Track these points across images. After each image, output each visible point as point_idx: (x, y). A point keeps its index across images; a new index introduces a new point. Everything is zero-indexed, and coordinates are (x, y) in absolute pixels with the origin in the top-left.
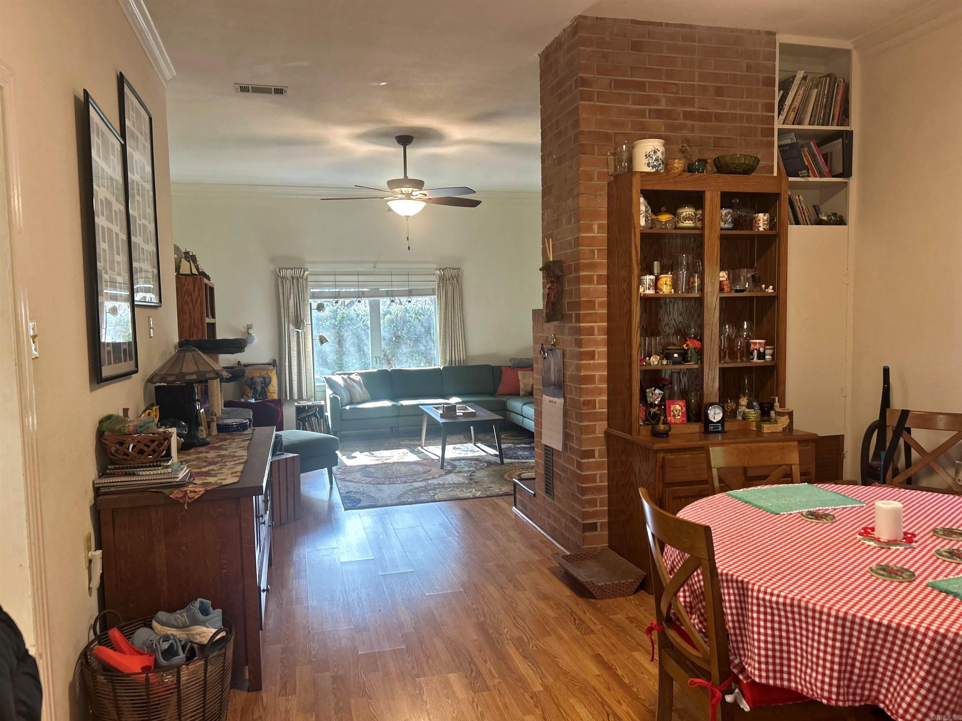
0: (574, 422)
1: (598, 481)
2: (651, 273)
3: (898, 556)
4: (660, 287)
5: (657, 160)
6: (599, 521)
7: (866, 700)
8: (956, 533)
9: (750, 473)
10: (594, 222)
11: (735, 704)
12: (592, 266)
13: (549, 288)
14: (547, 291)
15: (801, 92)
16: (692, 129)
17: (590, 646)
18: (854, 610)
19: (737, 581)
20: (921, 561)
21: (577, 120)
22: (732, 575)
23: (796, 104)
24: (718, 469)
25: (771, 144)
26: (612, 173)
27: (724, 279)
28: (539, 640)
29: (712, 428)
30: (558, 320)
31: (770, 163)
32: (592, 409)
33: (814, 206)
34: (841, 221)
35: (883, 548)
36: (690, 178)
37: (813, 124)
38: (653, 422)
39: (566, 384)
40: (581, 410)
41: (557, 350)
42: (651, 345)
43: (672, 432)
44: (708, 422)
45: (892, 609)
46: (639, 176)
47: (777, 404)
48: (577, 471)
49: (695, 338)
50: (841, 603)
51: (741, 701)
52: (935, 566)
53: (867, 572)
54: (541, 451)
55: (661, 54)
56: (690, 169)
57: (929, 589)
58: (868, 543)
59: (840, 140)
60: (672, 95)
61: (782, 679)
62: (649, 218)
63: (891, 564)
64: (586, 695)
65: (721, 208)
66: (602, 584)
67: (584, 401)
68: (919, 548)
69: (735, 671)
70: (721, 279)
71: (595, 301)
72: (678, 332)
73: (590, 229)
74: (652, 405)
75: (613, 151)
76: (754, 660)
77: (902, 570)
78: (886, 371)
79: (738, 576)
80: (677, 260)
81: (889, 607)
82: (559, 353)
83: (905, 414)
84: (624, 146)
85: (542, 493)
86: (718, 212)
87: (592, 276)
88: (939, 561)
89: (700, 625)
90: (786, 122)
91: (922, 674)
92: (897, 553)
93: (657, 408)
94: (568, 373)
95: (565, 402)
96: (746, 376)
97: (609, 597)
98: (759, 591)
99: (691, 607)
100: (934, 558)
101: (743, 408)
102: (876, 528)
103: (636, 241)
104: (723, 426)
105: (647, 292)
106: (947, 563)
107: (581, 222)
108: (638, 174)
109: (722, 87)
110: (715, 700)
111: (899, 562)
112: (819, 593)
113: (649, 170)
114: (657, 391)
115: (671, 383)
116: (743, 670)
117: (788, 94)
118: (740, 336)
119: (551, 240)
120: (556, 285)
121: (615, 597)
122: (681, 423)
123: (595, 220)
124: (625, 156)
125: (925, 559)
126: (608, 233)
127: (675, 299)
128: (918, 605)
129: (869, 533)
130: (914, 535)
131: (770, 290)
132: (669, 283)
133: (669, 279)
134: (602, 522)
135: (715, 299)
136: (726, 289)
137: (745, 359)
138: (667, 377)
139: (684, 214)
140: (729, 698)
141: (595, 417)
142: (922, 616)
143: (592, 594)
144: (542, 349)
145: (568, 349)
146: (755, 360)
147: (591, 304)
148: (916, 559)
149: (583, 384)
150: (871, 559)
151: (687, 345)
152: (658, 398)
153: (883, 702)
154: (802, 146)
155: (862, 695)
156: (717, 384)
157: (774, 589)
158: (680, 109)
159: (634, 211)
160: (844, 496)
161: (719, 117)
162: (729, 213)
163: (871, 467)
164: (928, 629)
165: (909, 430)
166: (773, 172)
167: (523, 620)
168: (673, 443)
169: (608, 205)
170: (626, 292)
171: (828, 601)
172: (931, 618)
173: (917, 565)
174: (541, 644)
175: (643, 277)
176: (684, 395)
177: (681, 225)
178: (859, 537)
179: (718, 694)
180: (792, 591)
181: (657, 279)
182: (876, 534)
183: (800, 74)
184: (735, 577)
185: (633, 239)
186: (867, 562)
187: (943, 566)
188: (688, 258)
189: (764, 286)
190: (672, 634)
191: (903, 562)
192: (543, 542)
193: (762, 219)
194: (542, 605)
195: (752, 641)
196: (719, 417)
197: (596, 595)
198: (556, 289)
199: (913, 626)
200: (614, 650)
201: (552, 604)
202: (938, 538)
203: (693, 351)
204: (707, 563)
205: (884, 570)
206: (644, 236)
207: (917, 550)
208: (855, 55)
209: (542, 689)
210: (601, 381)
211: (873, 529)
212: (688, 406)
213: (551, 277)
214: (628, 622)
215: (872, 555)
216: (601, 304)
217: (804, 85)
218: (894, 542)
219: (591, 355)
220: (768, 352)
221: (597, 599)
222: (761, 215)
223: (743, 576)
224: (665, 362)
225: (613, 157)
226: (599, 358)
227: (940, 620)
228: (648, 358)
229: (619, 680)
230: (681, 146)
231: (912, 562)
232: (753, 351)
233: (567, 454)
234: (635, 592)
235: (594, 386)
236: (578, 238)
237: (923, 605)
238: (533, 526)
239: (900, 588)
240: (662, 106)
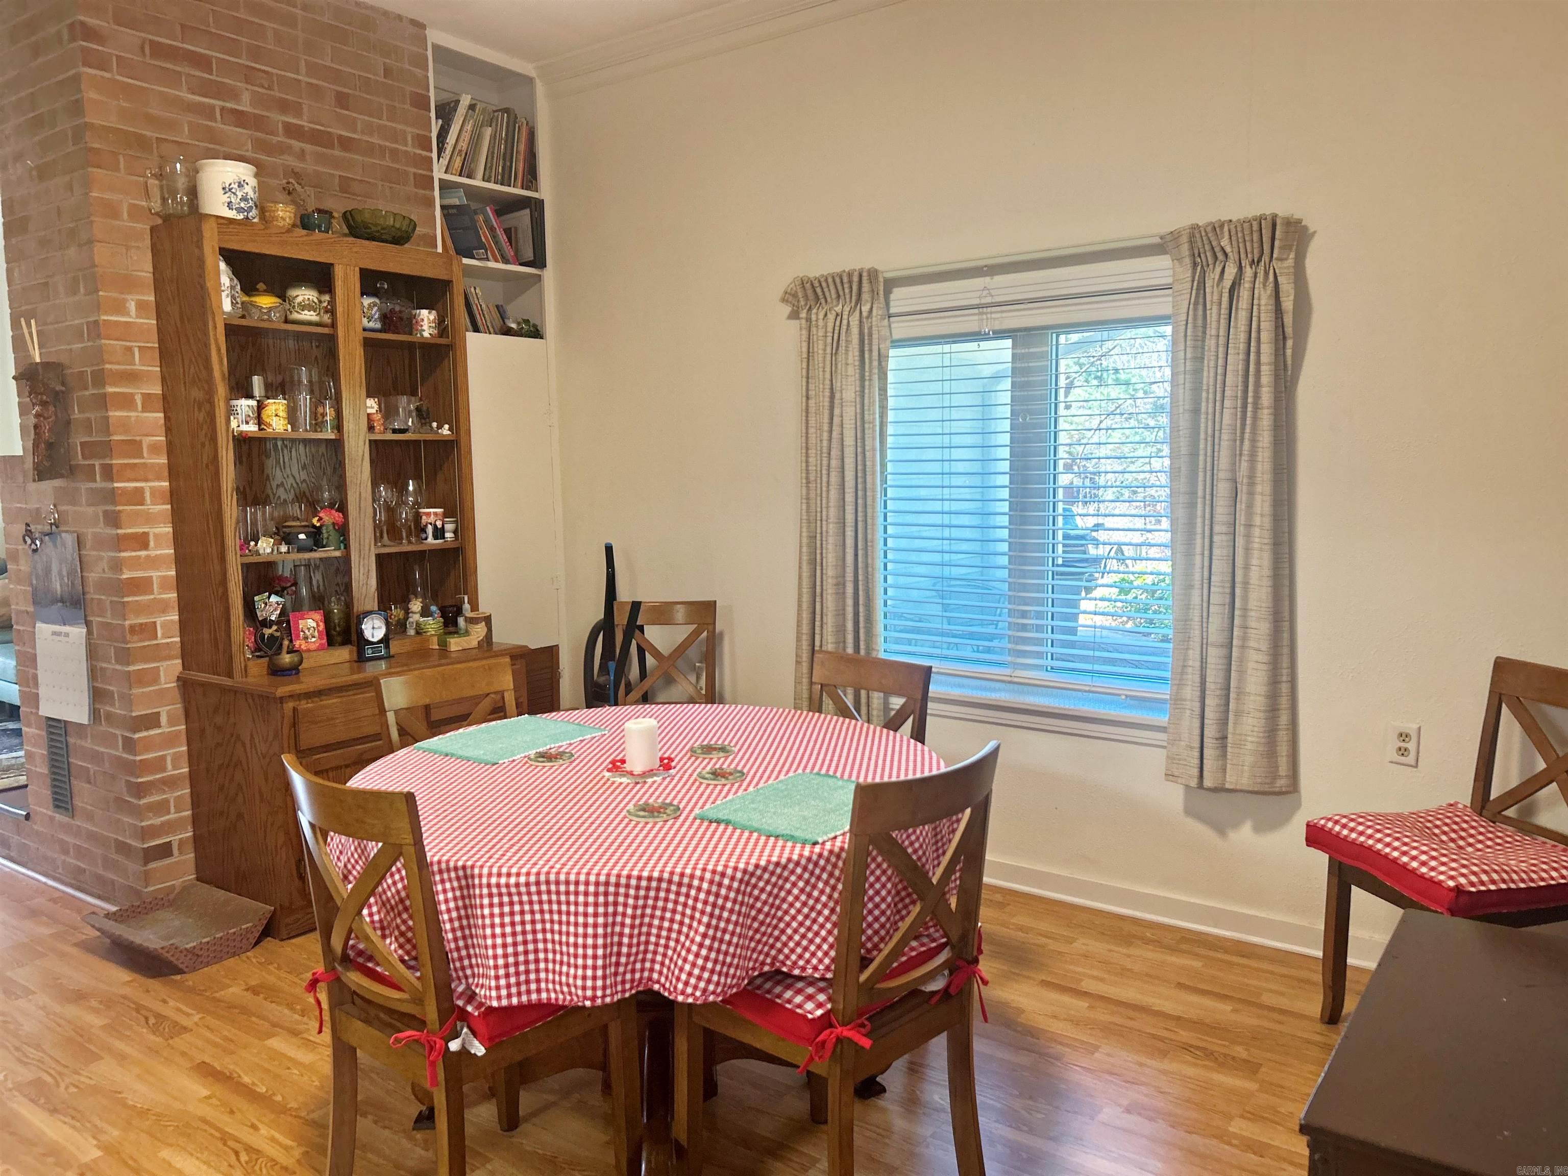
0: (112, 666)
1: (169, 766)
2: (250, 396)
3: (656, 789)
4: (268, 420)
5: (244, 199)
6: (174, 838)
7: (638, 986)
8: (715, 749)
9: (436, 716)
10: (129, 297)
11: (464, 1052)
12: (132, 377)
13: (37, 416)
14: (32, 420)
15: (469, 127)
16: (302, 155)
17: (184, 1054)
18: (618, 868)
19: (456, 869)
20: (684, 791)
21: (77, 101)
22: (448, 862)
23: (463, 145)
24: (396, 712)
25: (430, 203)
26: (158, 210)
27: (374, 411)
28: (79, 1074)
29: (370, 651)
30: (61, 476)
31: (430, 232)
32: (150, 640)
33: (497, 307)
34: (536, 333)
35: (637, 783)
36: (305, 239)
37: (489, 181)
38: (270, 653)
39: (88, 596)
40: (129, 642)
41: (63, 535)
42: (256, 520)
43: (304, 665)
44: (362, 642)
45: (661, 857)
46: (214, 225)
47: (467, 606)
48: (125, 755)
49: (331, 506)
50: (600, 864)
51: (471, 1044)
52: (699, 792)
53: (625, 817)
54: (37, 731)
55: (235, 14)
56: (305, 222)
57: (698, 822)
58: (618, 780)
59: (527, 211)
60: (260, 90)
61: (529, 992)
62: (238, 300)
63: (651, 801)
64: (189, 1135)
65: (362, 295)
66: (192, 945)
67: (132, 627)
68: (679, 775)
69: (460, 1003)
70: (369, 411)
71: (141, 441)
72: (300, 497)
73: (120, 308)
74: (266, 623)
75: (156, 170)
76: (488, 977)
77: (664, 807)
78: (609, 550)
79: (457, 861)
80: (292, 377)
81: (657, 855)
82: (69, 540)
83: (636, 606)
84: (178, 165)
85: (44, 809)
86: (357, 302)
87: (132, 395)
88: (703, 787)
89: (400, 952)
90: (450, 170)
91: (702, 929)
92: (655, 786)
93: (275, 627)
94: (93, 576)
95: (89, 632)
96: (416, 567)
97: (208, 964)
98: (490, 875)
99: (383, 929)
100: (697, 784)
101: (416, 617)
102: (626, 758)
103: (218, 338)
104: (387, 647)
105: (245, 428)
106: (711, 787)
107: (101, 293)
108: (212, 221)
109: (348, 95)
110: (434, 1054)
111: (658, 797)
112: (570, 858)
113: (232, 214)
114: (274, 599)
115: (295, 584)
116: (471, 997)
117: (449, 126)
118: (402, 502)
119: (33, 322)
120: (51, 408)
121: (221, 959)
122: (318, 650)
123: (130, 293)
124: (181, 183)
125: (687, 787)
126: (158, 318)
127: (293, 441)
128: (689, 844)
129: (619, 767)
130: (671, 760)
131: (445, 431)
132: (281, 414)
133: (282, 408)
134: (181, 839)
135: (361, 443)
136: (378, 427)
137: (413, 540)
138: (287, 574)
139: (300, 299)
140: (454, 1046)
141: (157, 653)
142: (696, 855)
143: (176, 967)
144: (29, 533)
145: (90, 530)
146: (430, 540)
147: (134, 448)
148: (677, 789)
149: (128, 596)
150: (627, 800)
151: (320, 519)
152: (275, 610)
153: (658, 982)
154: (476, 212)
155: (633, 981)
156: (373, 582)
157: (511, 867)
158: (279, 118)
159: (209, 284)
160: (579, 724)
161: (346, 144)
162: (375, 305)
163: (597, 685)
164: (704, 870)
165: (641, 629)
166: (436, 247)
167: (38, 1047)
168: (308, 683)
169: (154, 267)
170: (205, 427)
171: (584, 865)
172: (706, 856)
173: (680, 796)
174: (82, 1079)
175: (234, 402)
176: (318, 602)
177: (295, 316)
178: (607, 774)
179: (439, 1043)
180: (535, 864)
181: (260, 407)
182: (627, 767)
183: (465, 101)
184: (452, 864)
185: (211, 334)
186: (622, 805)
187: (708, 791)
188: (311, 375)
189: (435, 425)
190: (354, 978)
191: (664, 796)
192: (54, 901)
193: (426, 320)
194: (72, 1011)
195: (483, 951)
196: (380, 634)
197: (181, 966)
198: (53, 418)
199: (688, 871)
200: (232, 1047)
201: (94, 1003)
202: (697, 758)
203: (331, 527)
204: (412, 850)
205: (644, 810)
206: (231, 330)
207: (677, 778)
208: (540, 89)
209: (99, 1153)
210: (164, 587)
211: (623, 761)
212: (327, 619)
213: (41, 394)
214: (248, 995)
215: (627, 795)
216: (154, 448)
217: (472, 117)
218: (650, 773)
219: (142, 541)
220: (449, 527)
221: (184, 973)
222: (424, 313)
223: (464, 858)
224: (284, 548)
225: (157, 182)
226: (158, 546)
227: (715, 856)
228: (252, 543)
229: (249, 1093)
230: (285, 181)
231: (674, 793)
232: (426, 526)
233: (102, 728)
234: (256, 944)
235: (152, 597)
236: (96, 322)
237: (694, 843)
238: (29, 876)
239: (665, 829)
240: (245, 106)
